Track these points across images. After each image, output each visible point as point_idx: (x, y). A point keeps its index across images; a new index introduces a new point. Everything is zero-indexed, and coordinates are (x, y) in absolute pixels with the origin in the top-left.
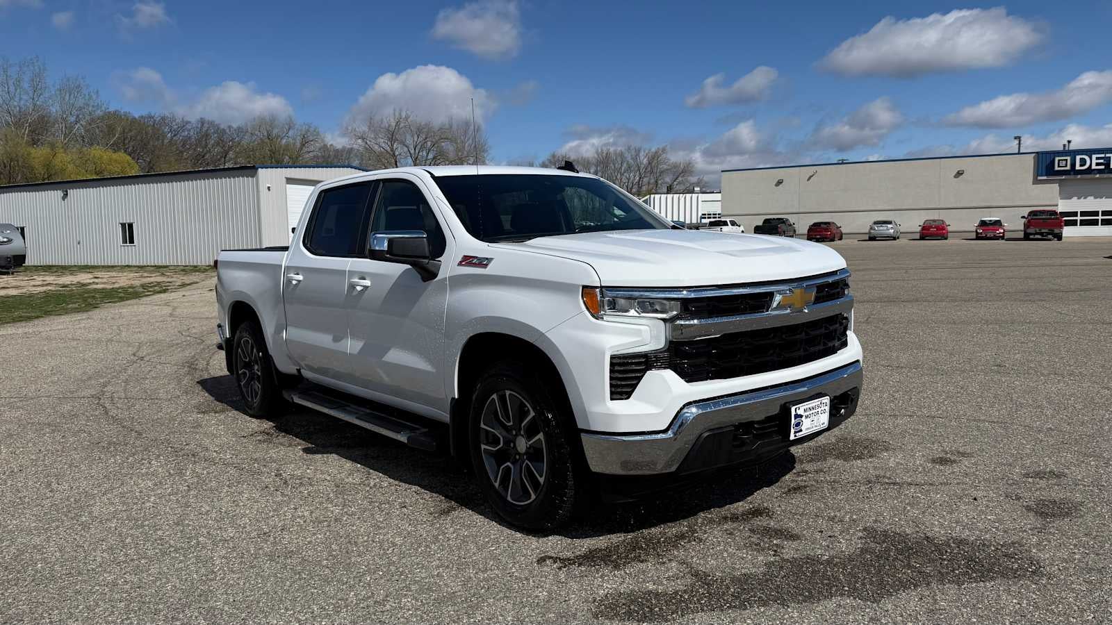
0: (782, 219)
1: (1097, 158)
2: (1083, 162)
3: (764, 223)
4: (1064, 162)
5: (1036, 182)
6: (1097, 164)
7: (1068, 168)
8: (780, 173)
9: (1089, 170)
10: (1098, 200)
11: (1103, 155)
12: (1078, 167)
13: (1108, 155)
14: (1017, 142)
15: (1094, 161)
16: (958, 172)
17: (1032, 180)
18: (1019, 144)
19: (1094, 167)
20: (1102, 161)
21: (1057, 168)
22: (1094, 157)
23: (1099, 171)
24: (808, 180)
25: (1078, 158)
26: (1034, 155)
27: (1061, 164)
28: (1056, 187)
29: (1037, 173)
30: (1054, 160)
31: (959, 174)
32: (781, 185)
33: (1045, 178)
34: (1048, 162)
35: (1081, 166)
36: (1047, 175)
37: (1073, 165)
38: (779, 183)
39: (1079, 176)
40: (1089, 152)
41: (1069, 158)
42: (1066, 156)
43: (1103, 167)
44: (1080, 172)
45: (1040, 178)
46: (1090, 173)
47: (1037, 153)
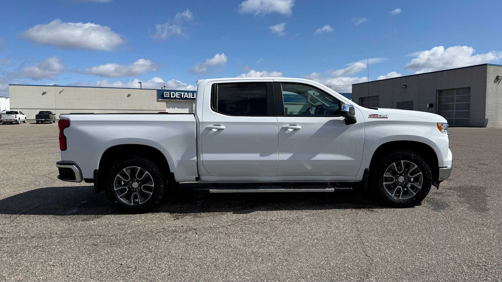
0: (50, 112)
1: (178, 94)
2: (173, 95)
3: (39, 113)
4: (167, 94)
5: (158, 101)
6: (178, 96)
7: (169, 96)
8: (44, 89)
9: (175, 98)
10: (178, 109)
11: (179, 93)
12: (172, 97)
13: (181, 93)
14: (140, 84)
15: (177, 95)
16: (128, 95)
17: (156, 100)
18: (141, 85)
19: (177, 97)
20: (179, 95)
21: (165, 96)
22: (177, 93)
23: (179, 99)
24: (60, 93)
25: (172, 93)
26: (156, 90)
27: (166, 95)
28: (165, 103)
29: (158, 98)
30: (164, 93)
31: (129, 96)
32: (45, 95)
33: (161, 100)
34: (162, 94)
35: (173, 96)
36: (161, 99)
37: (170, 95)
38: (44, 93)
39: (172, 100)
40: (175, 91)
41: (168, 93)
42: (168, 92)
43: (180, 97)
44: (173, 98)
45: (159, 100)
46: (176, 99)
47: (158, 90)
